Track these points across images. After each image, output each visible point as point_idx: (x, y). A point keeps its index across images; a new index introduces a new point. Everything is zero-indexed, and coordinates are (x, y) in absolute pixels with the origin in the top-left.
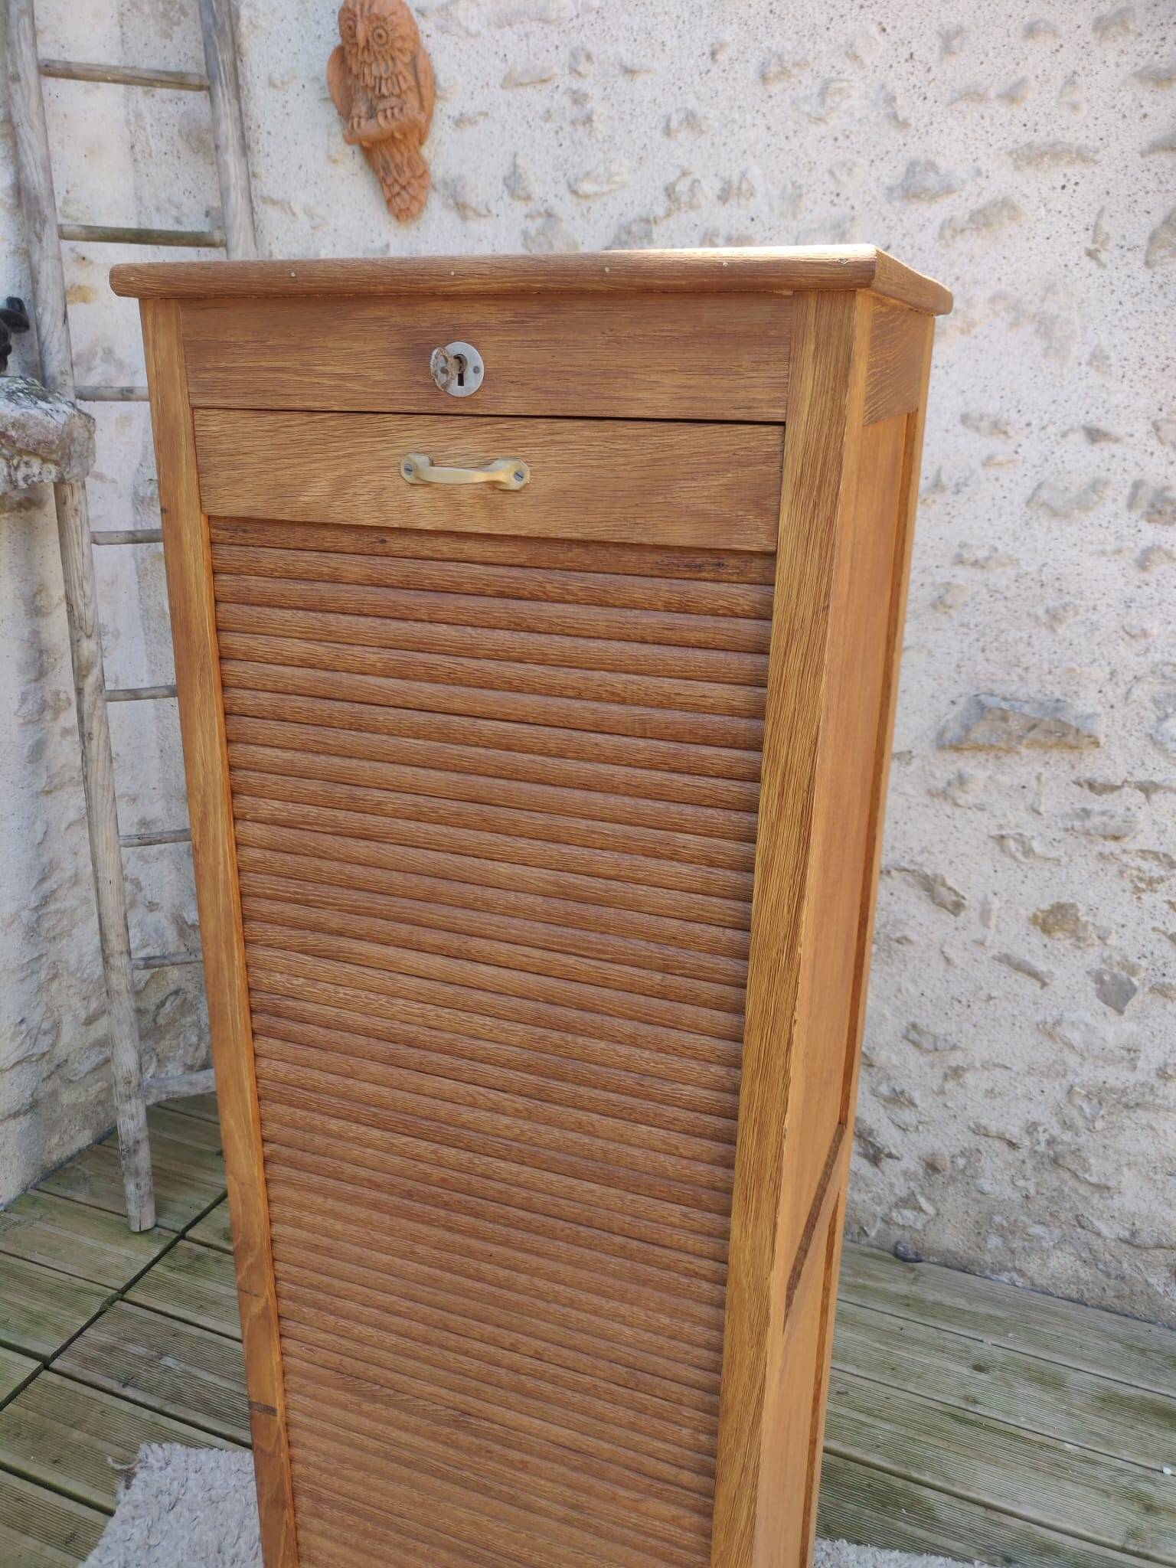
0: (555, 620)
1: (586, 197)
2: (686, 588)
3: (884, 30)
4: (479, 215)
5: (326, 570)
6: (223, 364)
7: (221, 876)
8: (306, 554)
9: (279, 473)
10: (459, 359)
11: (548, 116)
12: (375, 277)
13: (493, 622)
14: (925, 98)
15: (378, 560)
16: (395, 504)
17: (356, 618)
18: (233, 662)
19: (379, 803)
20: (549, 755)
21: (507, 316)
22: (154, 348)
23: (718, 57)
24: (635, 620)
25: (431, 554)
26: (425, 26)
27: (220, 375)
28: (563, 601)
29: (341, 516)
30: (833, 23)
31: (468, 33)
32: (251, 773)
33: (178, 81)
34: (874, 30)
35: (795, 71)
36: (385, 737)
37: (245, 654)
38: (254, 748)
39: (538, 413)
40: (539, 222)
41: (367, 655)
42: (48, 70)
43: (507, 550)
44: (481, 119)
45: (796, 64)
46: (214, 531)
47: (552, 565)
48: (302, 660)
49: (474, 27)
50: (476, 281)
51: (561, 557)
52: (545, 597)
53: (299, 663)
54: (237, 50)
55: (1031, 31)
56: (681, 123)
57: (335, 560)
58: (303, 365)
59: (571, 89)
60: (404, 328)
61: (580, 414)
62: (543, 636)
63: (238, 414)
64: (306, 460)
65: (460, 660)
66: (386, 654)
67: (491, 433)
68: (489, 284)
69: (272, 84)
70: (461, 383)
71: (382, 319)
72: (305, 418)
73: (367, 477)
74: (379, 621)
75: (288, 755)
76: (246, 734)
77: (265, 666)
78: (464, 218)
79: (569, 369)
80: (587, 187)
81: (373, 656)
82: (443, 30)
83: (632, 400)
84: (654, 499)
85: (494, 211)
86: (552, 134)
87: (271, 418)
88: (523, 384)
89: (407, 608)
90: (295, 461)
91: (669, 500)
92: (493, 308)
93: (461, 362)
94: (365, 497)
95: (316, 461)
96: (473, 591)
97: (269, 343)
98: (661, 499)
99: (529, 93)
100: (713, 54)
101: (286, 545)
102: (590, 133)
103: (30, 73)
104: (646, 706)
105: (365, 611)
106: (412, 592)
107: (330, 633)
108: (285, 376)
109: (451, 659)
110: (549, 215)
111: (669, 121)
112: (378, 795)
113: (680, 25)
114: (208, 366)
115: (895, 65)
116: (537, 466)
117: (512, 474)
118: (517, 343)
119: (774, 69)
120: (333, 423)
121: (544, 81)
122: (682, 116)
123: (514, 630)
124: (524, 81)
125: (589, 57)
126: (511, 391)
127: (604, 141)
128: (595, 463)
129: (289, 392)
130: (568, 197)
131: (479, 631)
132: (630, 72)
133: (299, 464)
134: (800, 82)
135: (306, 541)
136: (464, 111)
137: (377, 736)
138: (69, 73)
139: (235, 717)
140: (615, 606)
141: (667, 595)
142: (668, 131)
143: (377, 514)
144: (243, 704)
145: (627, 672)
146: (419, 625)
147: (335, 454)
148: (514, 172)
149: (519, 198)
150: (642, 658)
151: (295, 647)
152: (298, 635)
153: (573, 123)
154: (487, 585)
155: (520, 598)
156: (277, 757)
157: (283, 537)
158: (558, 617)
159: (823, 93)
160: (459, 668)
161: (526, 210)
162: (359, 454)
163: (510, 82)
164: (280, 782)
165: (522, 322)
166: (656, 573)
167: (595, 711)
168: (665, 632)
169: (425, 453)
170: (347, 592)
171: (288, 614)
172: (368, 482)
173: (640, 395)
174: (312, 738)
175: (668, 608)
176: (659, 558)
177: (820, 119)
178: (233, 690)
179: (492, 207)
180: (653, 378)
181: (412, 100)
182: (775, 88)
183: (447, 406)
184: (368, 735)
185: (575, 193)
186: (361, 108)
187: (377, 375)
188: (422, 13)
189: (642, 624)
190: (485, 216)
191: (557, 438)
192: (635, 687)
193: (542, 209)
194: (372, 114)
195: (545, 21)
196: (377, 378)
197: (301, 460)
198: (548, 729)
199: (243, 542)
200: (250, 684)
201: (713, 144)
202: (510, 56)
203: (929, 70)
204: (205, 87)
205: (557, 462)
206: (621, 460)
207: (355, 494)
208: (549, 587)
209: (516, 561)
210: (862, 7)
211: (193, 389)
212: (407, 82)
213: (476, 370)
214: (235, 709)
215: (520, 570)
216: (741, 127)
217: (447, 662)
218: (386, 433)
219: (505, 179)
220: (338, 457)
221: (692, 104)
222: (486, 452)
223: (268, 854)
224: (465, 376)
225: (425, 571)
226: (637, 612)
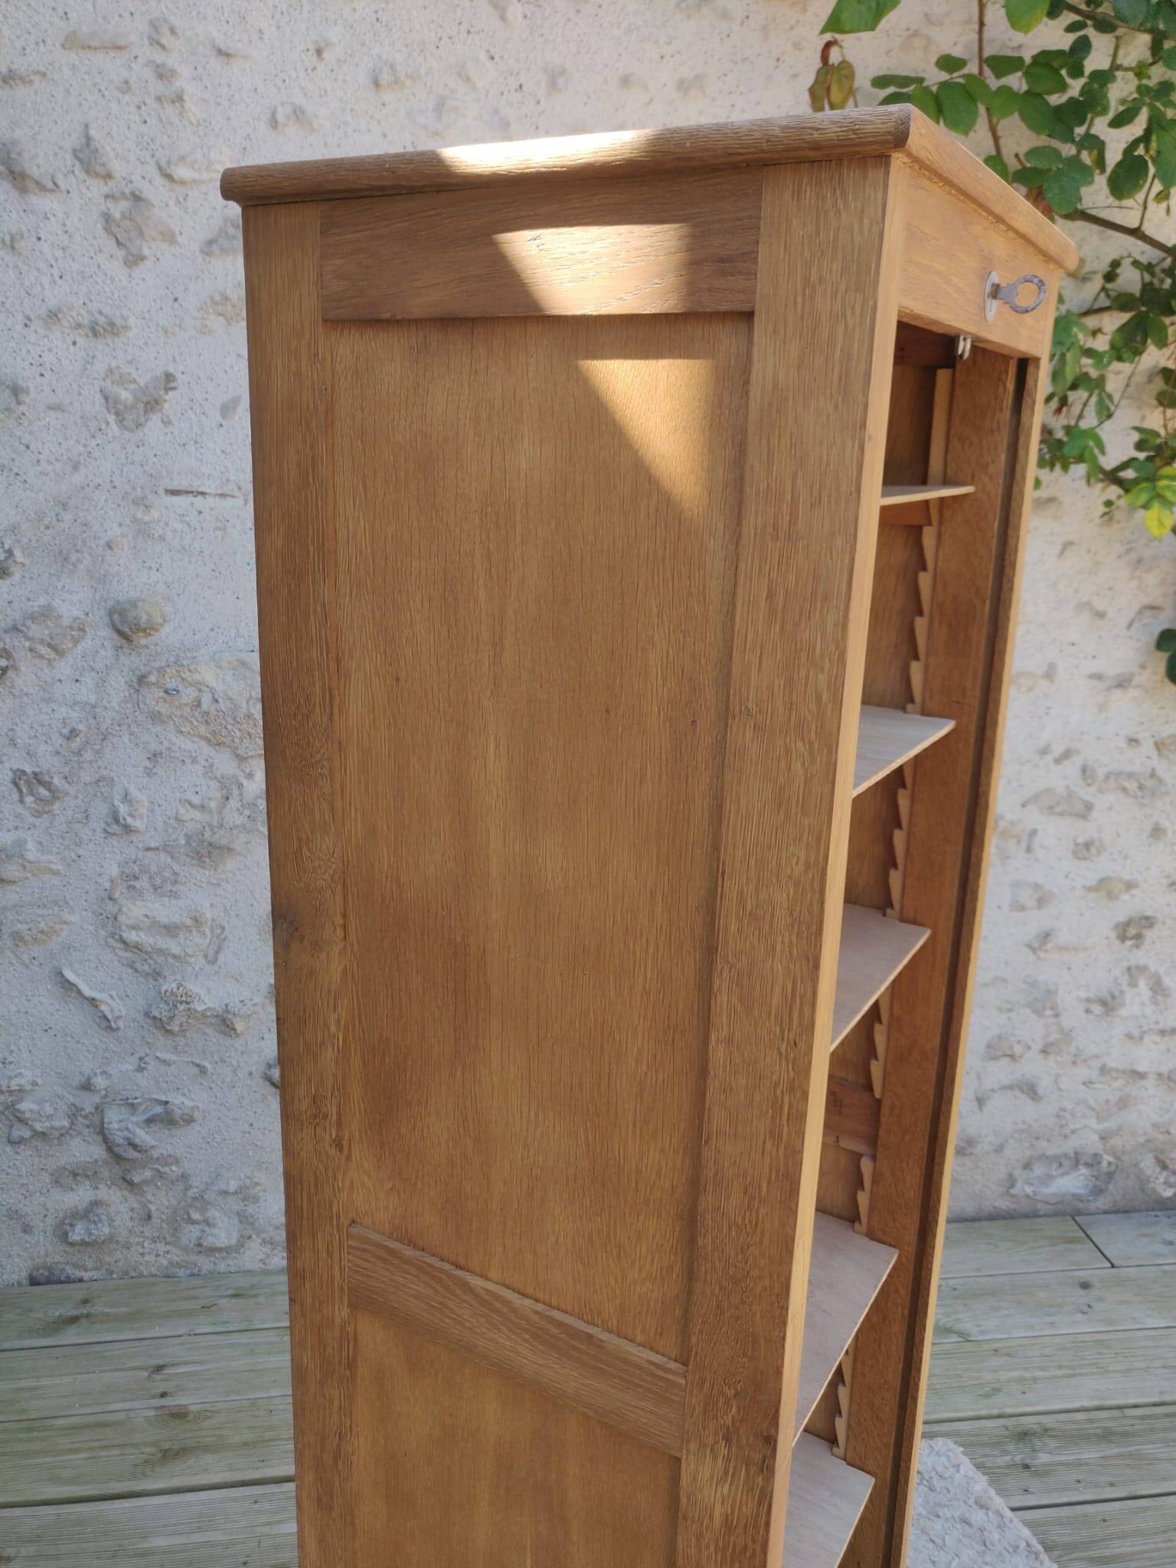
1: (182, 183)
3: (493, 58)
4: (43, 188)
11: (126, 87)
14: (537, 128)
23: (325, 55)
30: (442, 42)
34: (483, 56)
35: (408, 83)
40: (124, 205)
44: (36, 78)
45: (409, 76)
55: (626, 81)
56: (288, 117)
59: (154, 62)
78: (23, 190)
80: (181, 172)
85: (63, 187)
86: (133, 109)
99: (100, 58)
100: (319, 52)
102: (181, 114)
110: (137, 198)
111: (274, 114)
113: (278, 16)
115: (506, 93)
119: (386, 77)
121: (119, 48)
122: (288, 110)
124: (93, 44)
125: (173, 31)
127: (199, 125)
130: (159, 180)
132: (224, 54)
134: (414, 94)
136: (14, 67)
142: (274, 123)
148: (88, 145)
149: (97, 175)
153: (159, 99)
159: (440, 108)
161: (106, 190)
163: (71, 42)
177: (437, 134)
179: (60, 181)
182: (387, 96)
185: (169, 177)
190: (51, 191)
193: (127, 191)
201: (325, 144)
202: (72, 15)
203: (538, 102)
210: (469, 32)
216: (355, 131)
219: (75, 151)
221: (299, 100)
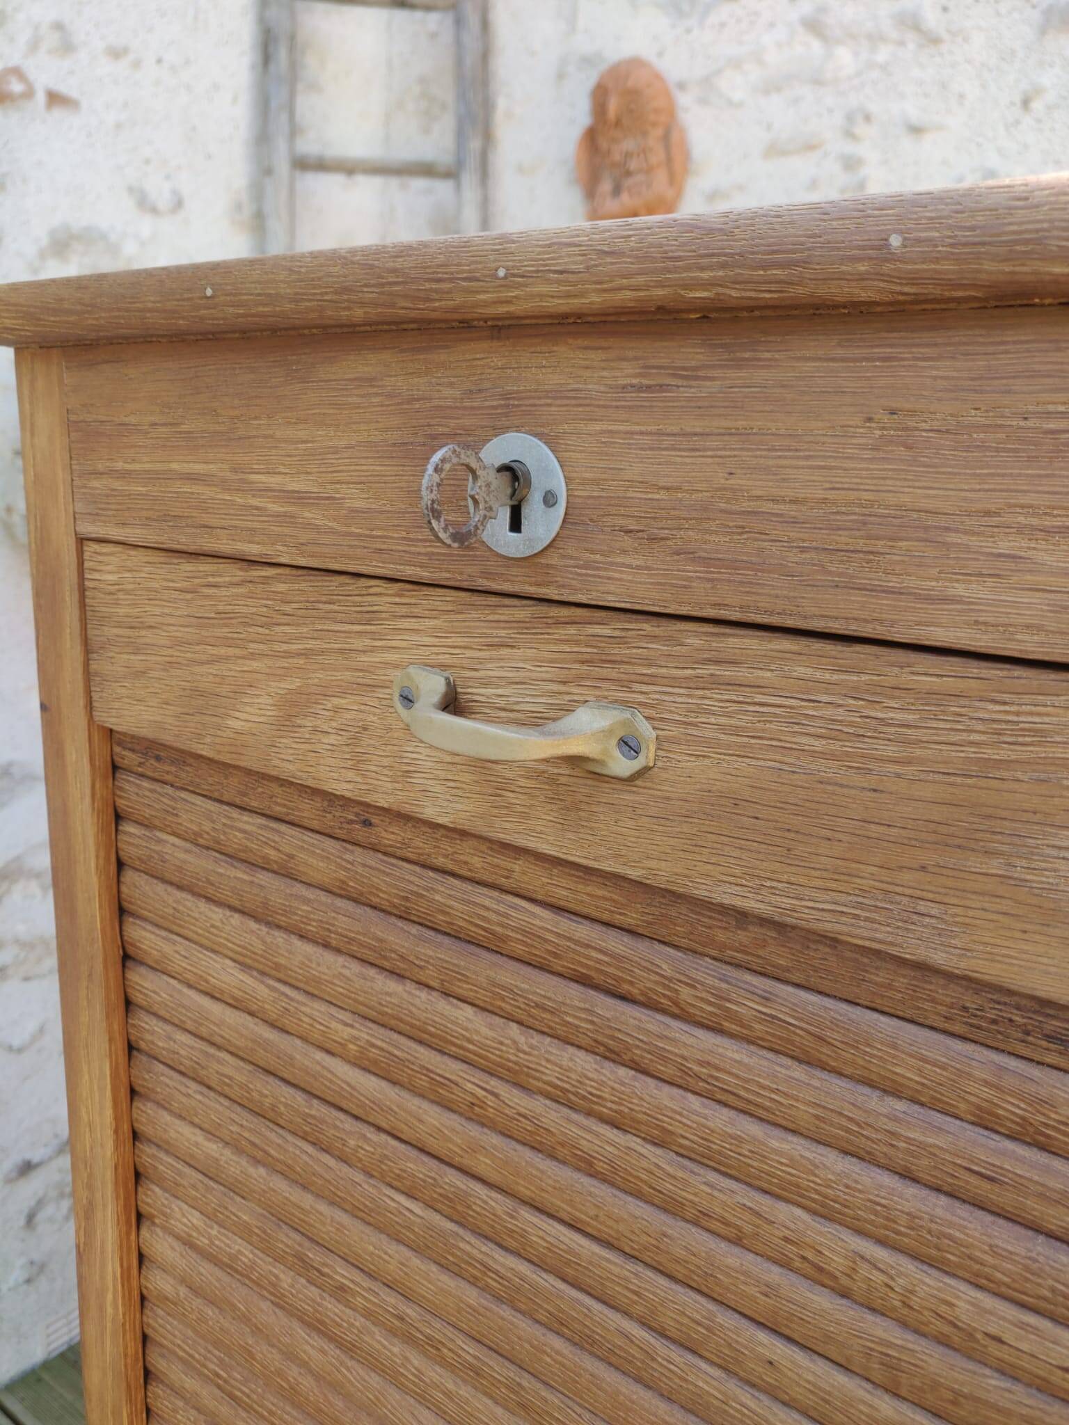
0: (696, 1068)
2: (1043, 1093)
5: (273, 854)
6: (120, 465)
7: (110, 1310)
8: (246, 817)
9: (198, 669)
10: (513, 473)
12: (346, 290)
13: (561, 1031)
15: (358, 855)
16: (386, 762)
17: (320, 950)
18: (143, 970)
19: (342, 1288)
20: (662, 1334)
21: (627, 373)
22: (32, 434)
23: (1033, 104)
24: (891, 1126)
25: (450, 866)
26: (684, 100)
27: (116, 484)
28: (720, 1031)
29: (291, 767)
31: (730, 103)
32: (162, 1155)
33: (426, 170)
36: (359, 1177)
37: (157, 962)
38: (167, 1117)
39: (684, 610)
41: (334, 1025)
42: (303, 164)
43: (600, 893)
44: (736, 193)
46: (117, 749)
47: (699, 948)
48: (236, 999)
49: (737, 96)
50: (554, 289)
51: (721, 936)
52: (677, 1011)
53: (231, 1001)
54: (488, 137)
57: (290, 839)
58: (235, 471)
59: (843, 154)
60: (412, 400)
61: (790, 622)
62: (667, 1089)
63: (138, 556)
64: (238, 652)
65: (494, 1083)
66: (366, 1033)
67: (577, 643)
68: (582, 294)
69: (521, 169)
70: (516, 526)
71: (370, 381)
72: (236, 573)
73: (336, 701)
74: (356, 967)
75: (213, 1148)
76: (157, 1093)
77: (186, 990)
79: (767, 507)
81: (342, 1028)
82: (703, 101)
83: (929, 599)
84: (974, 863)
87: (187, 567)
88: (652, 539)
89: (403, 958)
90: (222, 651)
91: (1017, 873)
92: (592, 355)
93: (515, 477)
94: (332, 739)
95: (252, 656)
96: (527, 957)
97: (184, 428)
98: (995, 866)
99: (794, 162)
100: (1026, 103)
101: (216, 795)
103: (282, 166)
104: (904, 1324)
105: (334, 943)
106: (414, 929)
107: (278, 967)
108: (206, 492)
109: (479, 1077)
112: (342, 1273)
113: (985, 75)
114: (100, 466)
116: (674, 731)
117: (614, 742)
118: (646, 440)
120: (282, 587)
121: (811, 148)
123: (606, 1058)
124: (790, 149)
125: (868, 118)
126: (624, 552)
128: (818, 744)
129: (213, 522)
131: (536, 1039)
132: (916, 130)
133: (227, 658)
135: (245, 795)
136: (719, 184)
137: (345, 1169)
138: (321, 165)
139: (144, 1059)
140: (841, 1074)
141: (986, 1092)
143: (351, 775)
144: (153, 1043)
145: (859, 1232)
146: (423, 994)
147: (285, 647)
150: (903, 1220)
151: (228, 975)
152: (231, 954)
154: (555, 955)
155: (623, 998)
156: (197, 1144)
157: (210, 780)
158: (702, 1063)
160: (490, 1101)
162: (322, 652)
163: (774, 151)
164: (200, 1186)
165: (662, 387)
166: (958, 1028)
167: (770, 1290)
168: (974, 1180)
169: (443, 667)
170: (307, 901)
171: (217, 914)
172: (337, 710)
173: (959, 590)
174: (246, 1134)
175: (985, 1121)
176: (971, 1001)
178: (142, 1015)
180: (1004, 546)
181: (661, 177)
183: (486, 575)
184: (332, 1162)
186: (606, 186)
187: (356, 499)
188: (682, 86)
189: (909, 1140)
191: (727, 672)
192: (878, 1277)
194: (617, 191)
195: (818, 82)
196: (357, 504)
197: (231, 651)
198: (662, 1281)
199: (156, 775)
200: (162, 1013)
202: (775, 125)
204: (451, 174)
205: (723, 729)
206: (890, 750)
207: (315, 730)
208: (685, 993)
209: (618, 919)
211: (80, 507)
212: (658, 156)
213: (549, 500)
214: (143, 1045)
215: (627, 939)
217: (471, 1082)
218: (370, 617)
220: (288, 655)
222: (564, 683)
223: (183, 1291)
224: (525, 511)
225: (438, 897)
226: (900, 1106)
